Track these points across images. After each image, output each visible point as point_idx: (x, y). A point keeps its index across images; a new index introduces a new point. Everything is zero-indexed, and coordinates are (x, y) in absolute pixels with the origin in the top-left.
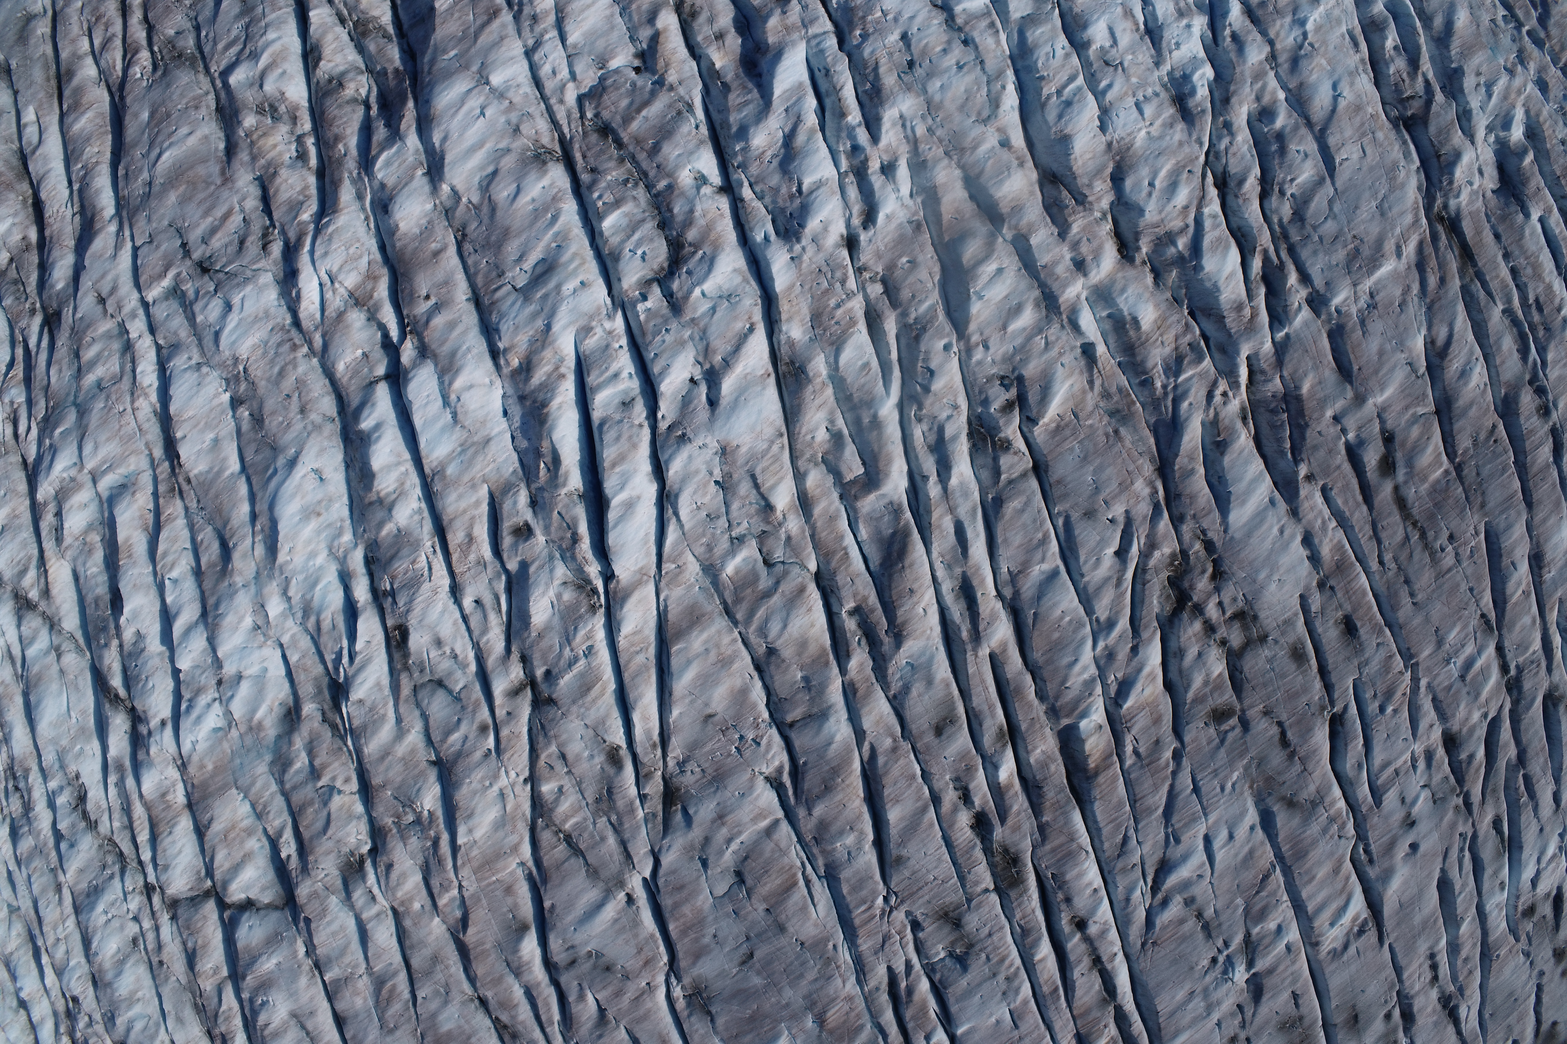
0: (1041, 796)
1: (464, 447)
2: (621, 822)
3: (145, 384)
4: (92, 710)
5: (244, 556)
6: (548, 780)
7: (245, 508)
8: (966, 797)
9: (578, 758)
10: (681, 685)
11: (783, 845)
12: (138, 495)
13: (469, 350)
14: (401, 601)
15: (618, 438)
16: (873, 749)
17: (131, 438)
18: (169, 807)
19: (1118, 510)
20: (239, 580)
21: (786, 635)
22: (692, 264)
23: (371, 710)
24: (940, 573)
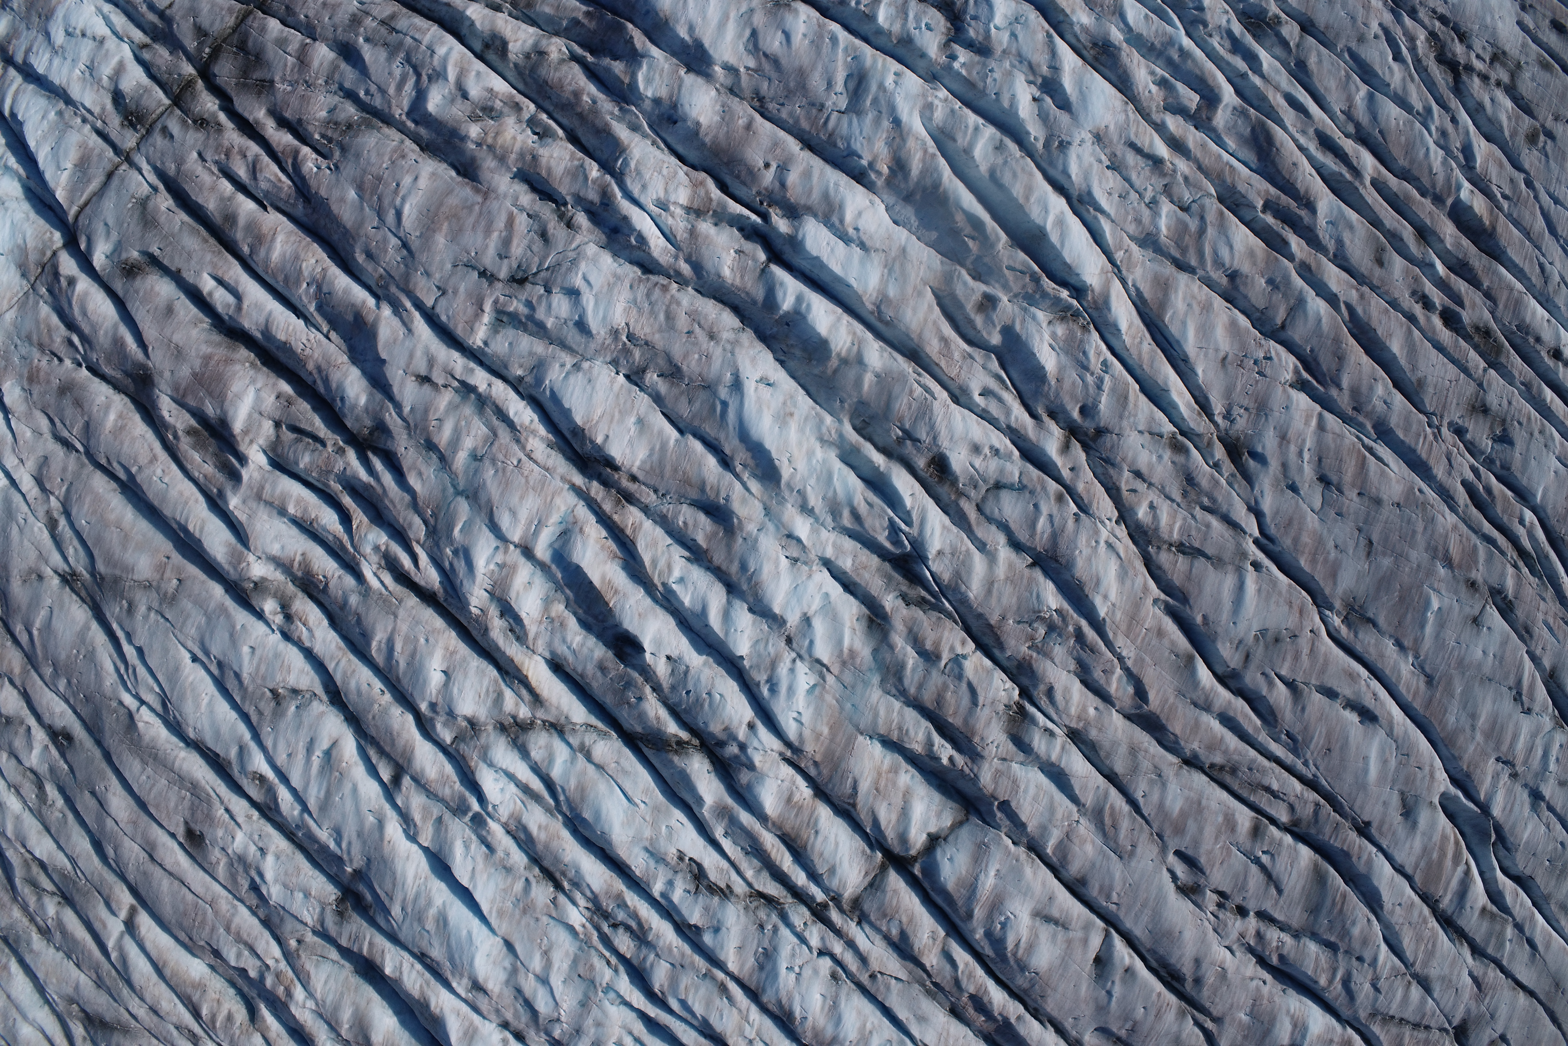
0: (1471, 270)
1: (889, 267)
2: (1213, 500)
3: (527, 422)
4: (653, 784)
5: (744, 501)
6: (1139, 503)
7: (711, 461)
8: (1427, 304)
9: (1151, 466)
10: (1190, 345)
11: (1337, 431)
12: (587, 530)
13: (836, 184)
14: (922, 434)
15: (1015, 175)
16: (1349, 306)
17: (543, 483)
18: (801, 807)
19: (1375, 27)
20: (751, 528)
21: (1237, 255)
22: (971, 9)
23: (953, 554)
24: (1302, 140)
